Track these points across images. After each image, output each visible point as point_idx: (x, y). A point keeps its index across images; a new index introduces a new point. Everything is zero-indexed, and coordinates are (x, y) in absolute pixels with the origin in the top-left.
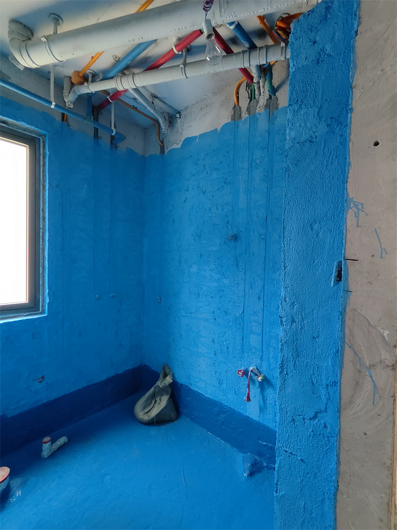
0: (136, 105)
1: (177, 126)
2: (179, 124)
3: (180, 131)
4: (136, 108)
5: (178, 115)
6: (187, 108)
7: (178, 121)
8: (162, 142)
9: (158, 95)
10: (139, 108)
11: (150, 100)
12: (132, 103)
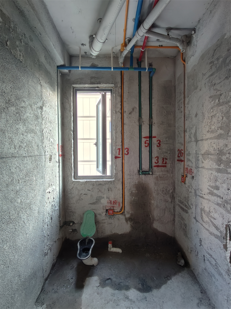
0: (161, 44)
1: (193, 41)
2: (195, 39)
3: (195, 43)
4: (162, 46)
5: (193, 32)
6: (199, 21)
7: (194, 36)
8: (184, 61)
9: (172, 26)
10: (164, 44)
11: (166, 34)
12: (157, 44)
